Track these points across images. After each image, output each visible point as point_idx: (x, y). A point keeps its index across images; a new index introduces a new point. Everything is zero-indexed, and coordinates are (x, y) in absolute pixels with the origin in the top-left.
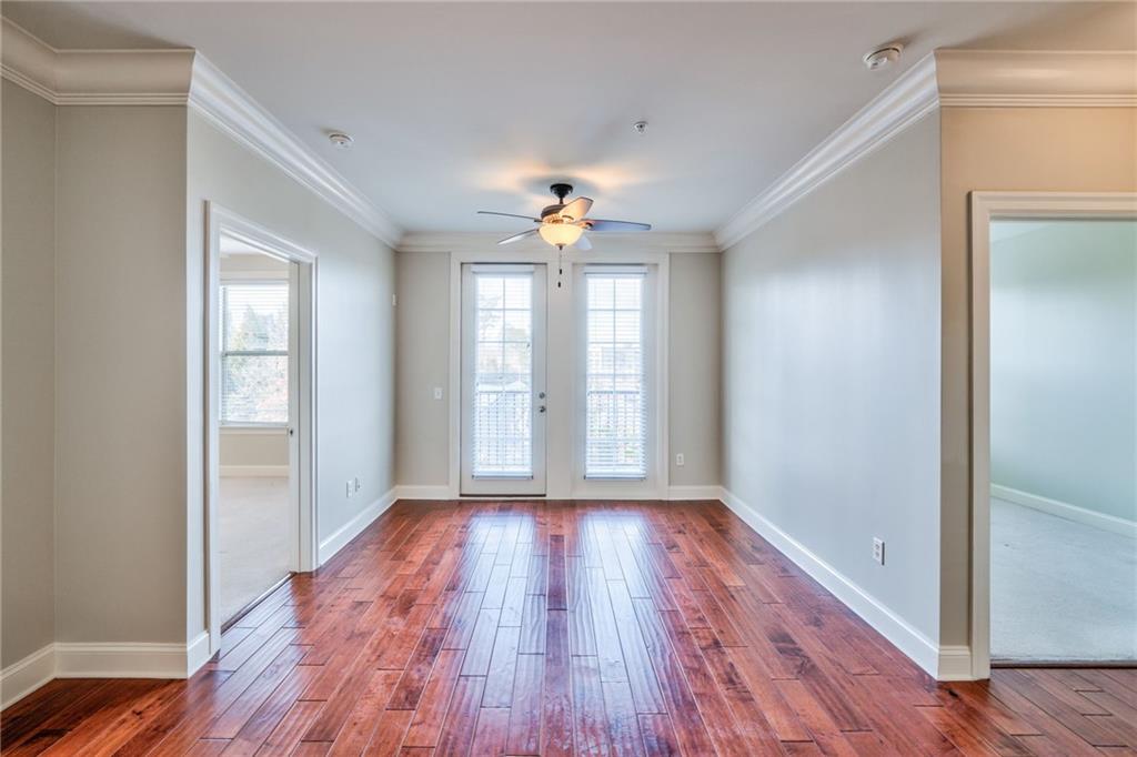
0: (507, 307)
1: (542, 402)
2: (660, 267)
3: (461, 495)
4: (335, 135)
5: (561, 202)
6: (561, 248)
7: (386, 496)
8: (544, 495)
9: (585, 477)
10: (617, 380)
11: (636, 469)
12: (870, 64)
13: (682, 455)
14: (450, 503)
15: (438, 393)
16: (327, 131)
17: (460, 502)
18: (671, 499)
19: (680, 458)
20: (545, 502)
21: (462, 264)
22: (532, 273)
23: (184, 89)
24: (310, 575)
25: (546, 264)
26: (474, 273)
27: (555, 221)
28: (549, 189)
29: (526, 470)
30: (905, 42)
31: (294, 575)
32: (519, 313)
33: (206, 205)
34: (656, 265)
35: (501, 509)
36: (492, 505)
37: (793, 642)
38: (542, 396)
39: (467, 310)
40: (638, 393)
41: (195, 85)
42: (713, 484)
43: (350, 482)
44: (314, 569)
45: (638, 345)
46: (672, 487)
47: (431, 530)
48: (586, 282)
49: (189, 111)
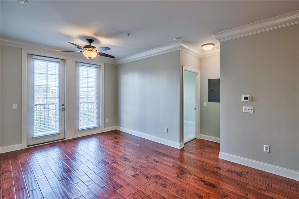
1: (63, 107)
2: (102, 66)
3: (27, 146)
5: (90, 45)
6: (90, 58)
8: (65, 139)
9: (79, 130)
10: (89, 99)
11: (94, 125)
12: (174, 39)
14: (23, 150)
15: (15, 106)
17: (27, 149)
18: (105, 132)
19: (107, 120)
20: (65, 141)
21: (28, 54)
22: (59, 62)
25: (65, 60)
26: (34, 58)
27: (89, 50)
28: (86, 40)
29: (57, 131)
30: (180, 38)
32: (54, 76)
34: (100, 65)
37: (158, 151)
38: (63, 105)
40: (95, 102)
42: (115, 125)
45: (95, 89)
46: (105, 128)
48: (79, 68)
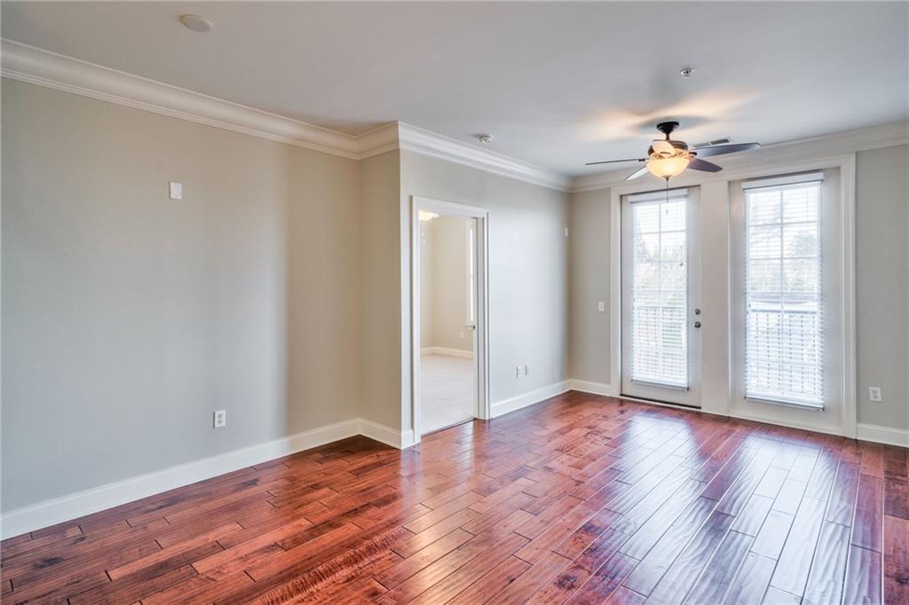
0: (663, 230)
1: (699, 319)
2: (843, 170)
3: (622, 395)
4: (482, 137)
6: (667, 179)
7: (558, 385)
8: (700, 408)
9: (745, 398)
11: (812, 398)
13: (878, 389)
14: (611, 400)
15: (601, 306)
16: (476, 136)
17: (622, 402)
18: (860, 438)
19: (876, 393)
20: (700, 413)
21: (621, 196)
22: (686, 196)
23: (396, 141)
24: (484, 421)
25: (699, 186)
26: (632, 203)
28: (653, 129)
29: (683, 381)
31: (475, 419)
32: (675, 235)
33: (411, 197)
34: (839, 168)
35: (648, 411)
36: (643, 407)
38: (698, 312)
39: (626, 236)
41: (401, 136)
43: (519, 368)
44: (487, 418)
46: (861, 425)
47: (578, 414)
48: (744, 199)
49: (401, 151)
